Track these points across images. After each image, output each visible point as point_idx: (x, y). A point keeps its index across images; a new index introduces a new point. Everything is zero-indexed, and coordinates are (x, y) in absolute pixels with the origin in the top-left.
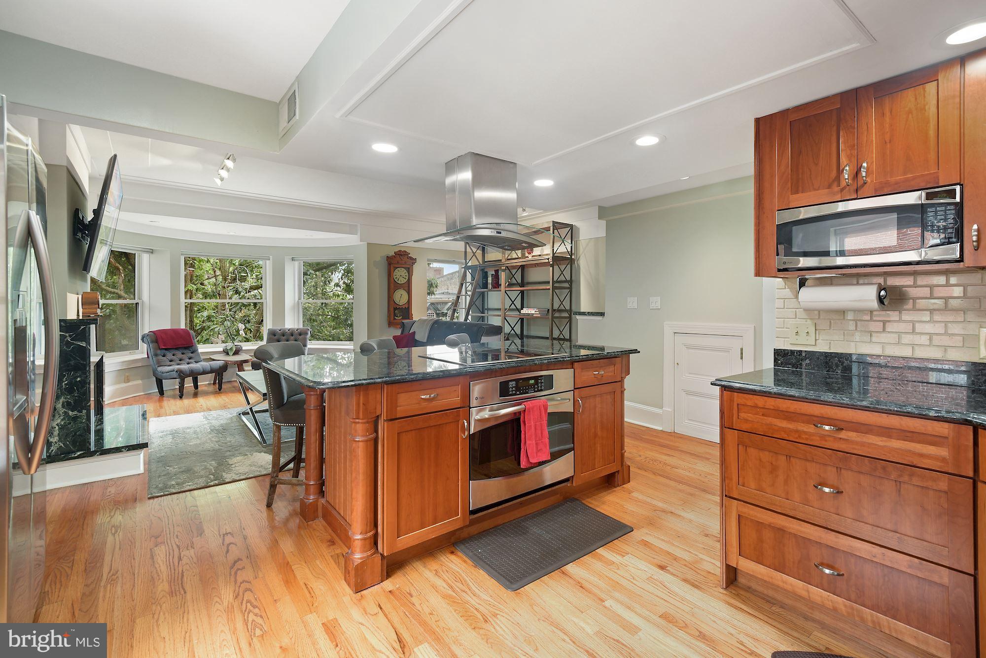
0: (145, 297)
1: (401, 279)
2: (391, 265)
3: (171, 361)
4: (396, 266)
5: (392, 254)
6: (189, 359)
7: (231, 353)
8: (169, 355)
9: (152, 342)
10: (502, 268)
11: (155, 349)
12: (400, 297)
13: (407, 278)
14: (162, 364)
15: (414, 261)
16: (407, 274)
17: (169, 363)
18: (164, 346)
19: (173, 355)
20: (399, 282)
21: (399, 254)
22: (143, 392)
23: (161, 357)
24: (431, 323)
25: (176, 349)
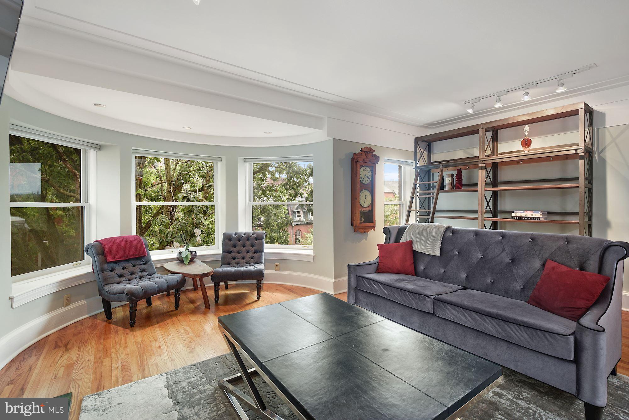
0: (92, 200)
1: (366, 179)
2: (358, 163)
3: (120, 276)
4: (361, 164)
5: (358, 151)
6: (142, 272)
7: (186, 262)
8: (119, 269)
9: (98, 254)
10: (480, 165)
11: (101, 263)
12: (364, 199)
13: (370, 177)
14: (110, 281)
15: (377, 159)
16: (370, 173)
17: (118, 279)
18: (112, 258)
19: (123, 268)
20: (364, 182)
21: (365, 151)
22: (88, 314)
23: (108, 273)
24: (443, 230)
25: (127, 261)
